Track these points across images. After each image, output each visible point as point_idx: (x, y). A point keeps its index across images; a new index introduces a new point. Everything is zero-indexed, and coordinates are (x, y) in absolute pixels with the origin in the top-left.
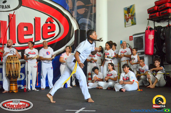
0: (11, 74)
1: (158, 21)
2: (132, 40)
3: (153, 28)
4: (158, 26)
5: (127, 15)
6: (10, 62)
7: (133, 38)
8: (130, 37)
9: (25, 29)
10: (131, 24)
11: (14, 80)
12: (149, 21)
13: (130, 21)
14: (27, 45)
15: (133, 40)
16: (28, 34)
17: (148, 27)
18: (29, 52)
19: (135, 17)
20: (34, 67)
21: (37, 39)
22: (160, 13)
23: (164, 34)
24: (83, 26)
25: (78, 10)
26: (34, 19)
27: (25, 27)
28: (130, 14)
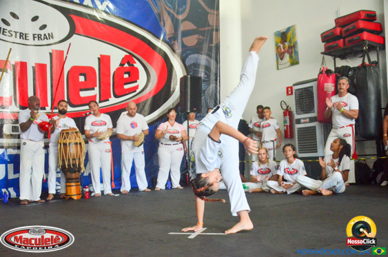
0: (67, 164)
1: (343, 57)
2: (292, 94)
3: (333, 69)
4: (343, 67)
5: (282, 46)
6: (64, 141)
7: (294, 91)
8: (287, 88)
9: (82, 79)
10: (289, 63)
11: (74, 175)
12: (325, 56)
13: (287, 56)
14: (87, 107)
15: (294, 93)
16: (87, 87)
17: (324, 68)
18: (93, 121)
19: (296, 50)
20: (106, 151)
21: (104, 97)
22: (347, 40)
23: (355, 81)
24: (194, 70)
25: (184, 39)
26: (99, 58)
27: (81, 75)
28: (286, 45)
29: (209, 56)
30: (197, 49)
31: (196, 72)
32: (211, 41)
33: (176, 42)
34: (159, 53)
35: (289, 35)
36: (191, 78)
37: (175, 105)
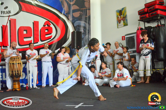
0: (14, 73)
1: (148, 22)
2: (124, 39)
3: (144, 28)
4: (148, 27)
5: (120, 17)
6: (13, 62)
7: (125, 38)
8: (122, 37)
9: (25, 32)
10: (123, 25)
11: (17, 79)
12: (140, 22)
13: (122, 22)
15: (125, 39)
17: (139, 27)
19: (126, 18)
20: (35, 66)
22: (150, 14)
23: (154, 33)
24: (78, 28)
25: (73, 14)
26: (33, 23)
27: (24, 31)
28: (122, 16)
29: (86, 22)
30: (80, 19)
31: (79, 29)
32: (86, 15)
33: (70, 15)
34: (62, 20)
35: (123, 12)
36: (77, 32)
37: (69, 45)
